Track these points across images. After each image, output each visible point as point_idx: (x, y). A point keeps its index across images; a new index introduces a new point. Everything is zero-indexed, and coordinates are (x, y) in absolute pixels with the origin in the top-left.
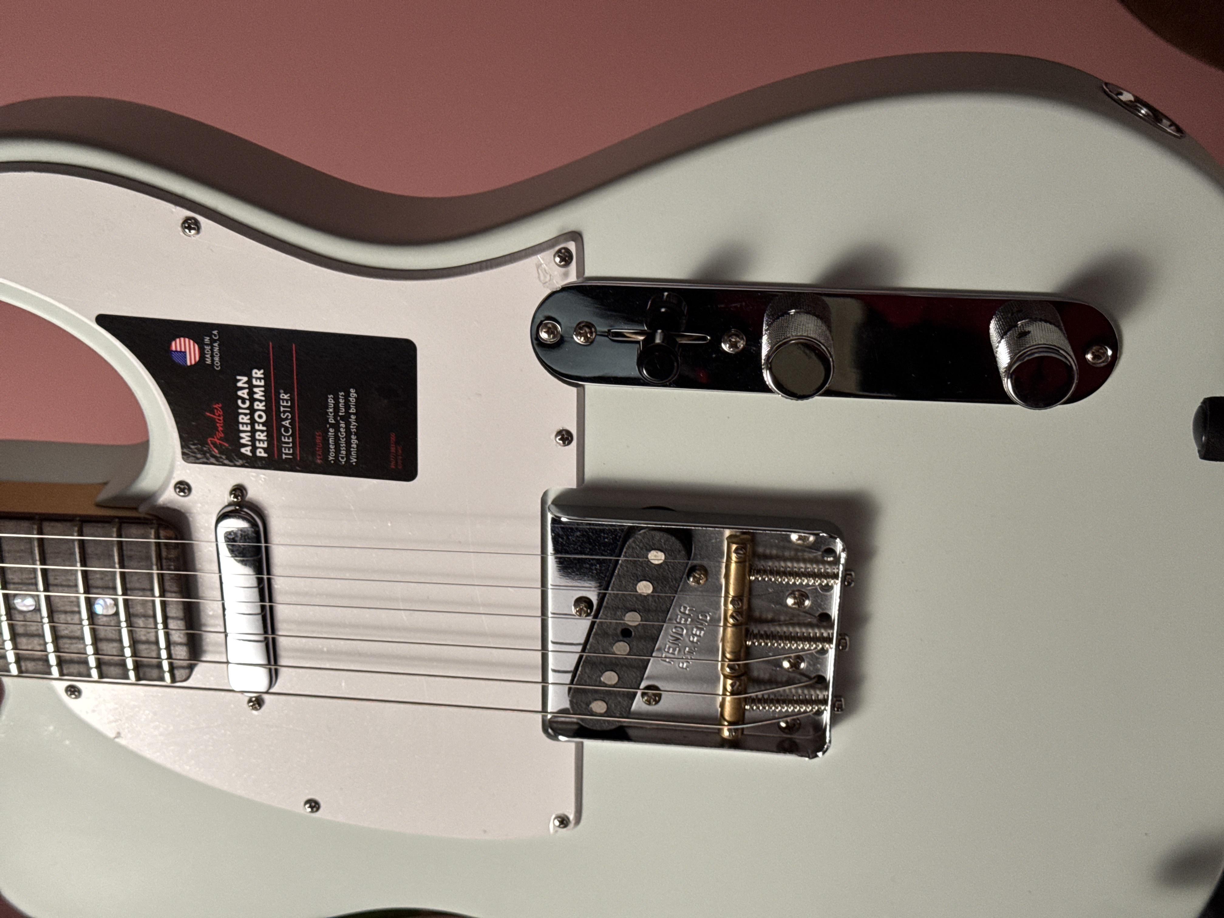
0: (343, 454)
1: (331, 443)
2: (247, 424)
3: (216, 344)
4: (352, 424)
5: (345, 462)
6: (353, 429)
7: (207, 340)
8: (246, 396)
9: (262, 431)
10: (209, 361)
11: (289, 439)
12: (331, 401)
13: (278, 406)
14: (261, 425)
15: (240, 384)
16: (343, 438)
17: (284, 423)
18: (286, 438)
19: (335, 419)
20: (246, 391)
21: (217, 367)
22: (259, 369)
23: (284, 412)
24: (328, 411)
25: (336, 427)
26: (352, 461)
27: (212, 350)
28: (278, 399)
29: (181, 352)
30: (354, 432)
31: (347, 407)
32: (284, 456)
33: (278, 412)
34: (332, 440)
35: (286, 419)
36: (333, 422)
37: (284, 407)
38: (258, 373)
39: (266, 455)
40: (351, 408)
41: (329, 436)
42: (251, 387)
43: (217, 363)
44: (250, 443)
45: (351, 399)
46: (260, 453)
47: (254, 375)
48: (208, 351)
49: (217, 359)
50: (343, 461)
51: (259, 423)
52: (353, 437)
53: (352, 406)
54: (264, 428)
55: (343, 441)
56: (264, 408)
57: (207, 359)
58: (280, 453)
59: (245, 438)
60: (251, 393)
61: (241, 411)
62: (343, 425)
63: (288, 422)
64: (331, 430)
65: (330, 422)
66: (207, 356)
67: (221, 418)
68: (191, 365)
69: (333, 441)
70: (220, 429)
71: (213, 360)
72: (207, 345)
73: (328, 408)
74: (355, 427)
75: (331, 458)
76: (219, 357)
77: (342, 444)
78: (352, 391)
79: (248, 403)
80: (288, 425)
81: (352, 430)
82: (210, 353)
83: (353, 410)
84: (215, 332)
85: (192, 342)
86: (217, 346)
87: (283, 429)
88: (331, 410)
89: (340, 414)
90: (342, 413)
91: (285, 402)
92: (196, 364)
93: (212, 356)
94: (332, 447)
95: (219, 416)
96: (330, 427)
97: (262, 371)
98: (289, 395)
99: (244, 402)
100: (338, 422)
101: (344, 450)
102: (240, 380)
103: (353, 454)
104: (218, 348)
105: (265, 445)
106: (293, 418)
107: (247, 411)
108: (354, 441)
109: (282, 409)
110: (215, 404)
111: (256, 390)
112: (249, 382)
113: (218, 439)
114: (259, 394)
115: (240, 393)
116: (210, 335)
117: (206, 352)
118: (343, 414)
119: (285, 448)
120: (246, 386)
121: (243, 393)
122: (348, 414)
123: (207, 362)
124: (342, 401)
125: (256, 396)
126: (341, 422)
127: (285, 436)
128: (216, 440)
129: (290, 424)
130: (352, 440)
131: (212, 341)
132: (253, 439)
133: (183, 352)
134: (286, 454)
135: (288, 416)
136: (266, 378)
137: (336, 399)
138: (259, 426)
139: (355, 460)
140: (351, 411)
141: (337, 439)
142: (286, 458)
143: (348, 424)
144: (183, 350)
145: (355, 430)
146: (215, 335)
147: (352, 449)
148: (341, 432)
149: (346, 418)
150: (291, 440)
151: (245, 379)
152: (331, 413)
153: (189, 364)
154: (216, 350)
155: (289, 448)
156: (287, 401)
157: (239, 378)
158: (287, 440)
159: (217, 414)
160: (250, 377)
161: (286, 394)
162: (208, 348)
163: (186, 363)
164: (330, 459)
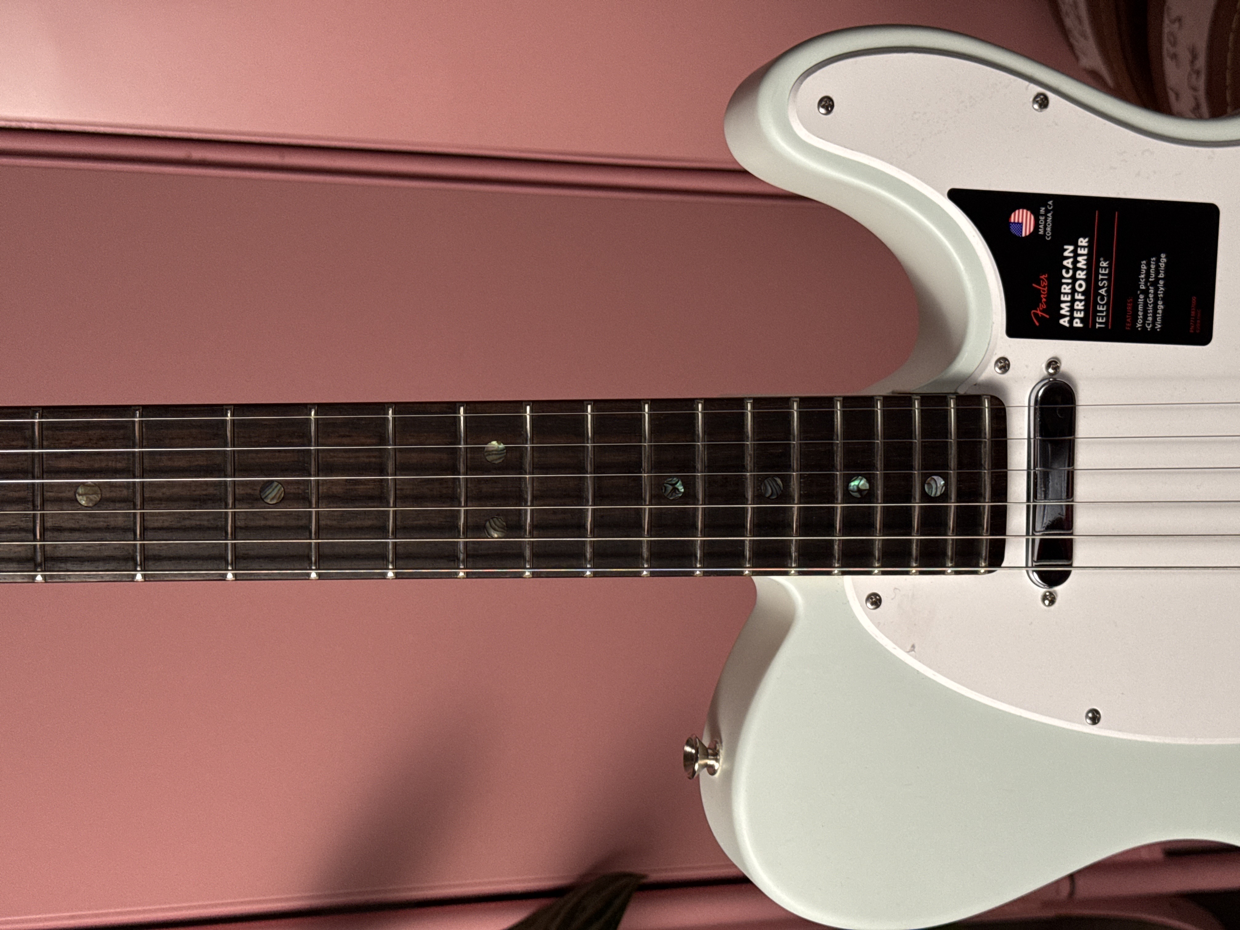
0: (1149, 321)
1: (1140, 310)
2: (1067, 294)
3: (1049, 215)
4: (1160, 290)
5: (1150, 328)
6: (1160, 294)
7: (1042, 211)
8: (1070, 266)
9: (1081, 301)
10: (1041, 232)
11: (1103, 307)
12: (1144, 267)
13: (1097, 273)
14: (1080, 294)
15: (1066, 254)
16: (1150, 304)
17: (1100, 291)
18: (1101, 306)
19: (1146, 285)
20: (1071, 260)
21: (1048, 237)
22: (1085, 238)
23: (1102, 280)
24: (1140, 277)
25: (1146, 293)
26: (1156, 327)
27: (1046, 220)
28: (1098, 267)
29: (1018, 223)
30: (1161, 297)
31: (1157, 272)
32: (1098, 326)
33: (1097, 280)
34: (1141, 306)
35: (1103, 287)
36: (1144, 288)
37: (1103, 275)
38: (1083, 242)
39: (1081, 325)
40: (1160, 273)
41: (1138, 303)
42: (1076, 255)
43: (1048, 233)
44: (1068, 314)
45: (1161, 264)
46: (1077, 324)
47: (1080, 244)
48: (1042, 222)
49: (1049, 229)
50: (1149, 328)
51: (1078, 292)
52: (1160, 303)
53: (1161, 271)
54: (1083, 298)
55: (1151, 307)
56: (1084, 277)
57: (1040, 230)
58: (1094, 322)
59: (1065, 309)
60: (1075, 262)
61: (1064, 281)
62: (1152, 291)
63: (1104, 290)
64: (1142, 297)
65: (1141, 288)
66: (1040, 226)
67: (1046, 289)
68: (1026, 237)
69: (1142, 308)
70: (1044, 300)
71: (1045, 231)
72: (1042, 215)
73: (1140, 274)
74: (1162, 292)
75: (1139, 325)
76: (1051, 227)
77: (1149, 310)
78: (1163, 256)
79: (1071, 272)
80: (1104, 293)
81: (1159, 296)
82: (1043, 223)
83: (1161, 275)
84: (1050, 203)
85: (1029, 213)
86: (1050, 216)
87: (1099, 298)
88: (1143, 276)
89: (1151, 280)
90: (1152, 278)
91: (1103, 269)
92: (1031, 234)
93: (1045, 227)
94: (1140, 313)
95: (1044, 287)
96: (1140, 294)
97: (1087, 240)
98: (1107, 262)
99: (1067, 272)
100: (1148, 289)
101: (1150, 316)
102: (1066, 250)
103: (1158, 320)
104: (1050, 219)
105: (1081, 315)
106: (1109, 286)
107: (1070, 281)
108: (1161, 306)
109: (1100, 277)
110: (1042, 275)
111: (1079, 259)
112: (1075, 251)
113: (1041, 311)
114: (1082, 262)
115: (1065, 263)
116: (1045, 205)
117: (1040, 223)
118: (1153, 280)
119: (1100, 316)
120: (1071, 255)
121: (1068, 263)
122: (1157, 280)
123: (1040, 233)
124: (1153, 266)
125: (1079, 265)
126: (1150, 288)
127: (1100, 304)
128: (1039, 312)
129: (1106, 291)
130: (1159, 306)
131: (1047, 211)
132: (1072, 310)
133: (1020, 224)
134: (1100, 323)
135: (1105, 284)
136: (1090, 247)
137: (1148, 265)
138: (1078, 295)
139: (1159, 326)
140: (1160, 276)
141: (1146, 305)
142: (1099, 328)
143: (1157, 289)
144: (1020, 221)
145: (1162, 295)
146: (1050, 206)
147: (1158, 315)
148: (1149, 298)
149: (1155, 284)
150: (1105, 309)
151: (1071, 248)
152: (1142, 279)
153: (1023, 235)
154: (1049, 220)
155: (1103, 317)
156: (1105, 268)
157: (1066, 247)
158: (1101, 309)
159: (1043, 285)
160: (1076, 246)
161: (1105, 261)
162: (1042, 218)
163: (1021, 235)
164: (1137, 327)
